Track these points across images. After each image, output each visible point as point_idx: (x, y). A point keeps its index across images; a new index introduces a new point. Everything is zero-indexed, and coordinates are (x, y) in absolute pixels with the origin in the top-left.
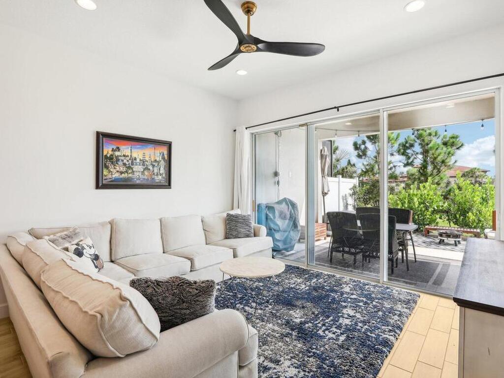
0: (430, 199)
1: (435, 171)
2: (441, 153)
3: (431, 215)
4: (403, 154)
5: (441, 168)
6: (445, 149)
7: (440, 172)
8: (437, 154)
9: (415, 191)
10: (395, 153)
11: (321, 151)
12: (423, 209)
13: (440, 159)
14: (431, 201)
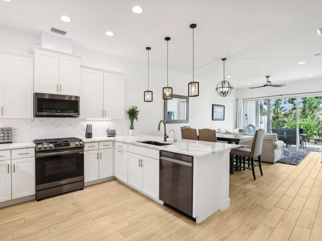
0: (309, 126)
1: (310, 112)
2: (314, 102)
3: (310, 133)
4: (292, 103)
5: (314, 110)
6: (316, 100)
7: (313, 113)
8: (312, 103)
9: (302, 122)
10: (286, 102)
11: (260, 105)
12: (306, 130)
13: (313, 105)
14: (310, 127)
